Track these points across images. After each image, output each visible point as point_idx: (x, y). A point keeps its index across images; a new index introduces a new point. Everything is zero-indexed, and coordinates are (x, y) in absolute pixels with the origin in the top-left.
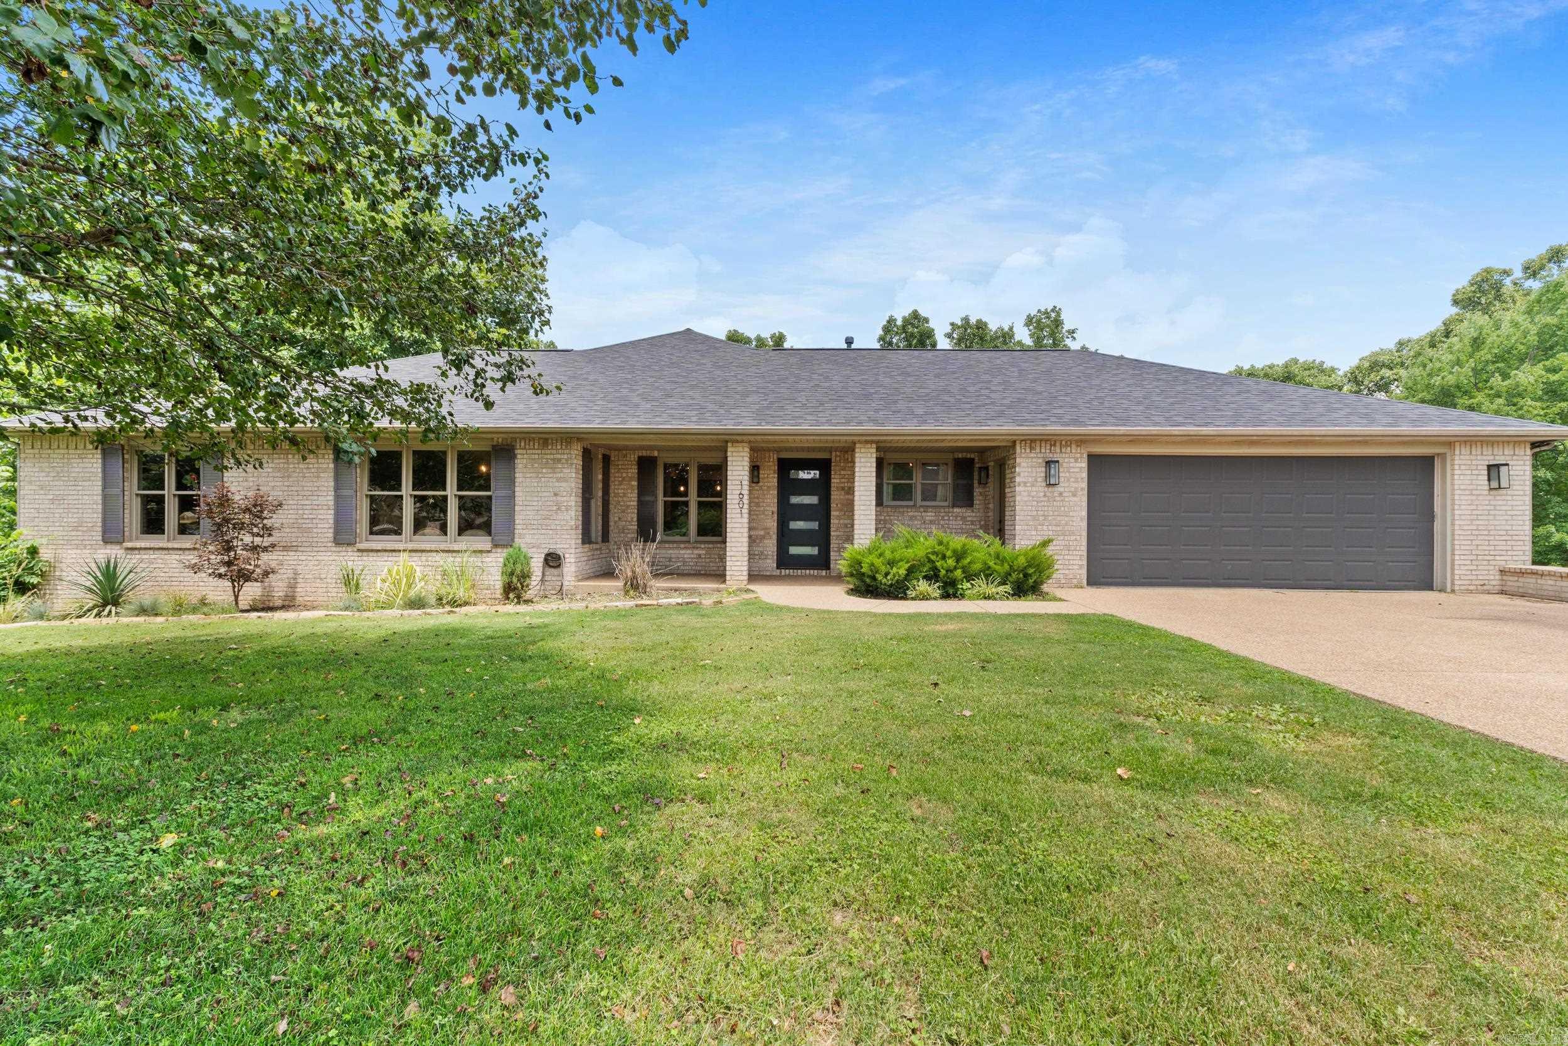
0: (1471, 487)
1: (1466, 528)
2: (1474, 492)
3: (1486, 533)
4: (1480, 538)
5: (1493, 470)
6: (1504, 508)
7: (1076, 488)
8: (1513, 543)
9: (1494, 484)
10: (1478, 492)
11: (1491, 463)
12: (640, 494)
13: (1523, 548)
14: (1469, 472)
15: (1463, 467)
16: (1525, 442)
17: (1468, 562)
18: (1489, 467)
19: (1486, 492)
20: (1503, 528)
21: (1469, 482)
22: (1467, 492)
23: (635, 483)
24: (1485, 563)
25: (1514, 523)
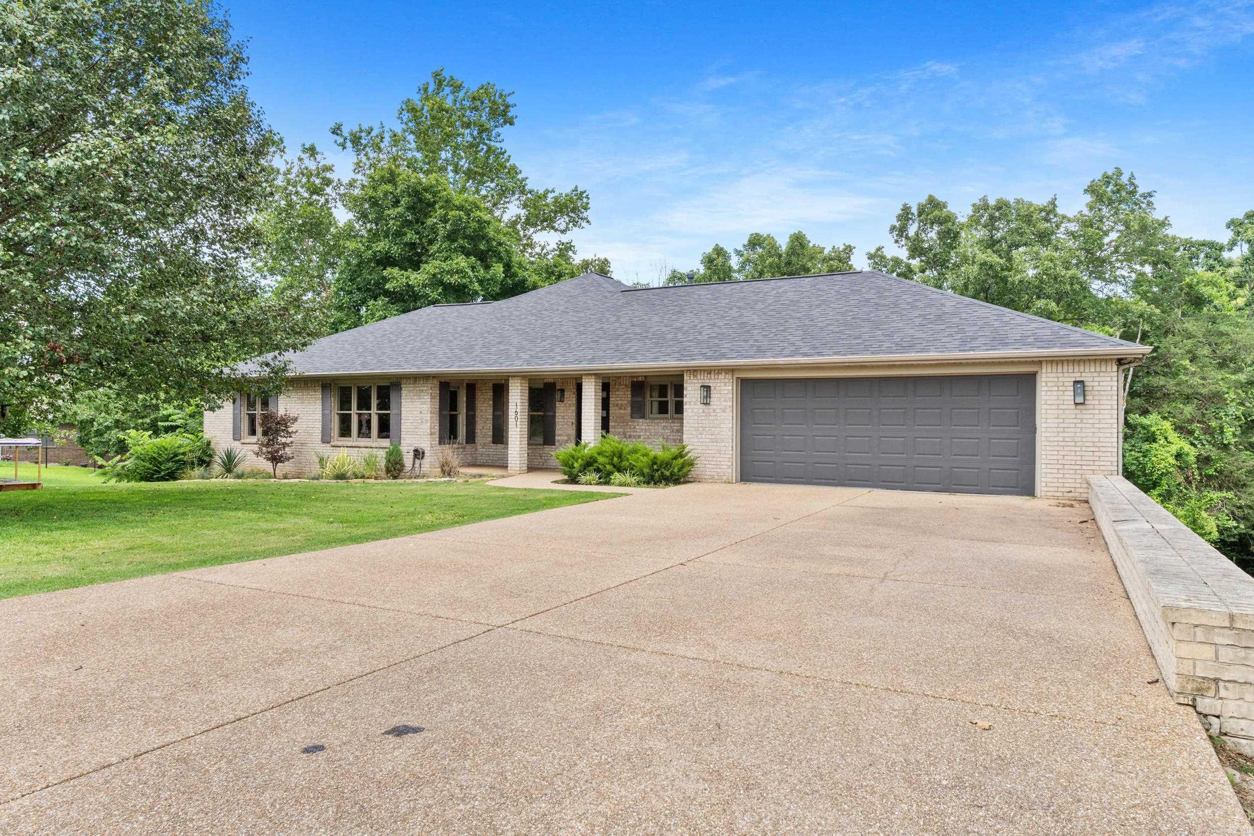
0: (1058, 402)
1: (1052, 439)
2: (1061, 407)
3: (1073, 444)
4: (1066, 448)
5: (1080, 385)
6: (1090, 421)
7: (725, 406)
8: (1100, 454)
9: (1080, 399)
10: (1065, 407)
11: (1078, 379)
12: (494, 410)
13: (1111, 459)
14: (1056, 388)
15: (1049, 384)
16: (1111, 359)
17: (1056, 471)
18: (1076, 382)
19: (1073, 407)
20: (1089, 439)
21: (1056, 398)
22: (1054, 407)
23: (491, 403)
24: (1072, 472)
25: (1101, 435)
